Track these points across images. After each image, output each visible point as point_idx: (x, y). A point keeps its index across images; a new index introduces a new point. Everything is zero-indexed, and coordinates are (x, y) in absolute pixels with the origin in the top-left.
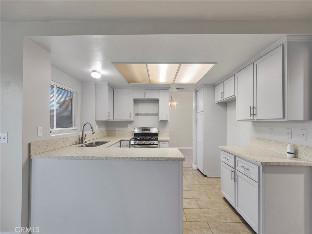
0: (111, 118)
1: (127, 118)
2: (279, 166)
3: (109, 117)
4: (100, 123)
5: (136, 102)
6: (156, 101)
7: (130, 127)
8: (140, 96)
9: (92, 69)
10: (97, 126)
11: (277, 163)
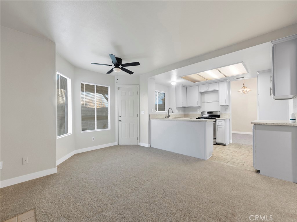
0: (185, 106)
1: (196, 105)
2: (265, 125)
3: (183, 105)
4: (179, 109)
5: (202, 93)
6: (217, 91)
7: (199, 111)
8: (204, 89)
9: (172, 80)
10: (177, 110)
11: (264, 123)
